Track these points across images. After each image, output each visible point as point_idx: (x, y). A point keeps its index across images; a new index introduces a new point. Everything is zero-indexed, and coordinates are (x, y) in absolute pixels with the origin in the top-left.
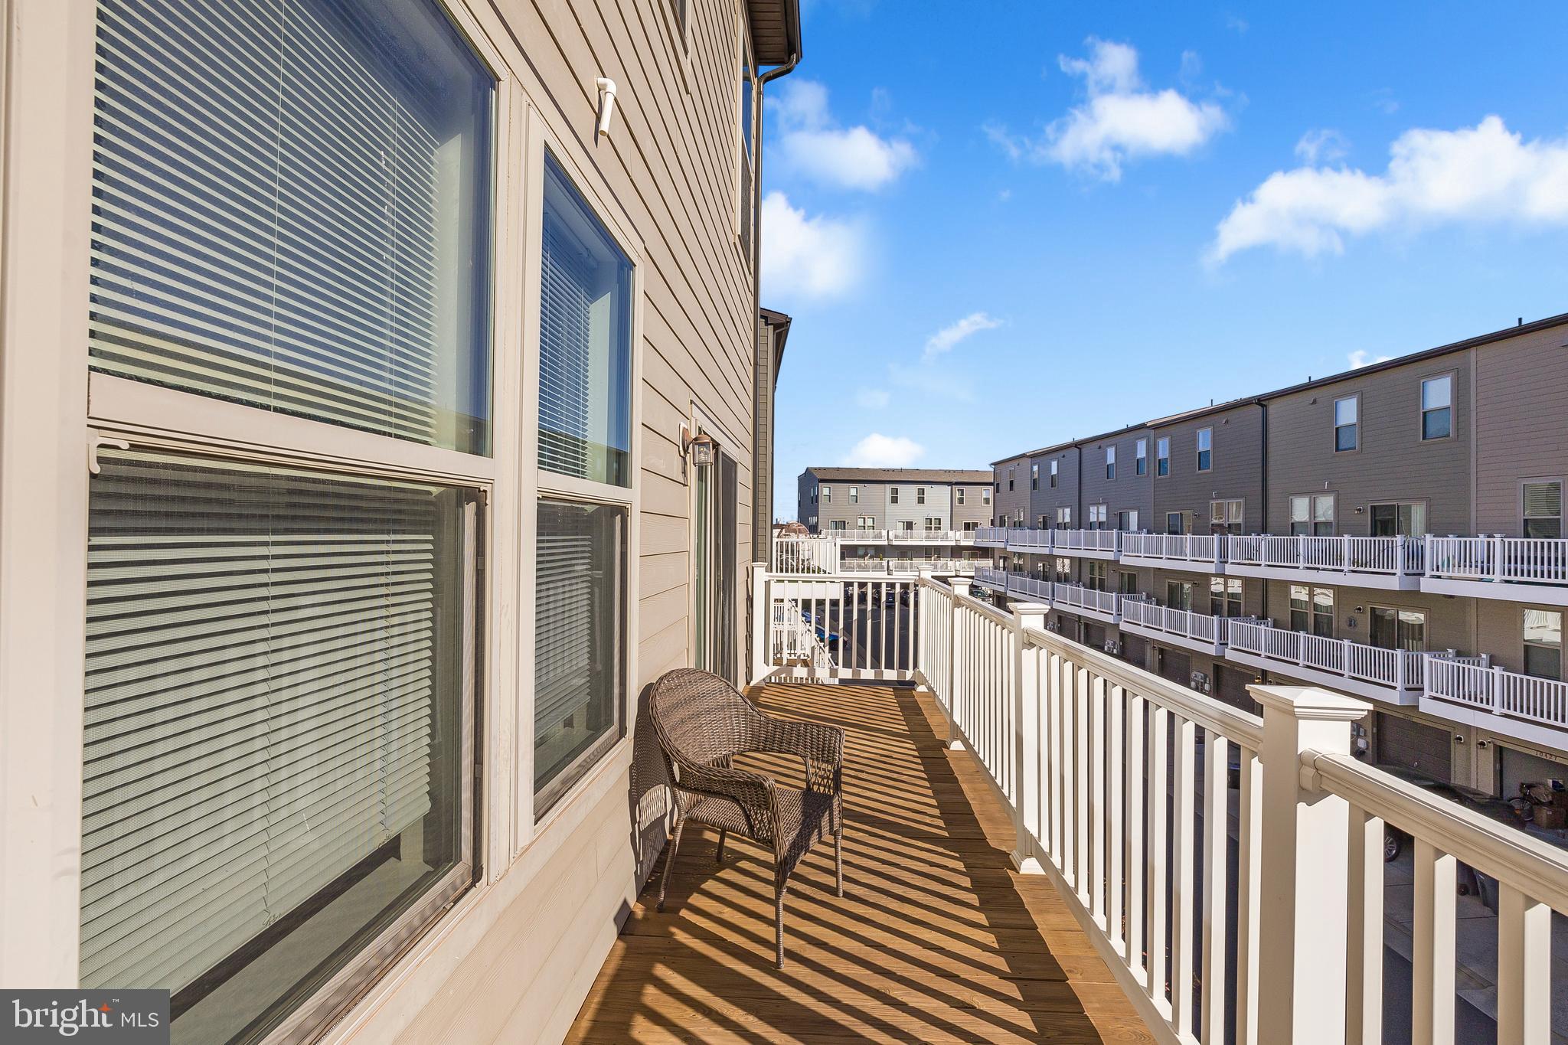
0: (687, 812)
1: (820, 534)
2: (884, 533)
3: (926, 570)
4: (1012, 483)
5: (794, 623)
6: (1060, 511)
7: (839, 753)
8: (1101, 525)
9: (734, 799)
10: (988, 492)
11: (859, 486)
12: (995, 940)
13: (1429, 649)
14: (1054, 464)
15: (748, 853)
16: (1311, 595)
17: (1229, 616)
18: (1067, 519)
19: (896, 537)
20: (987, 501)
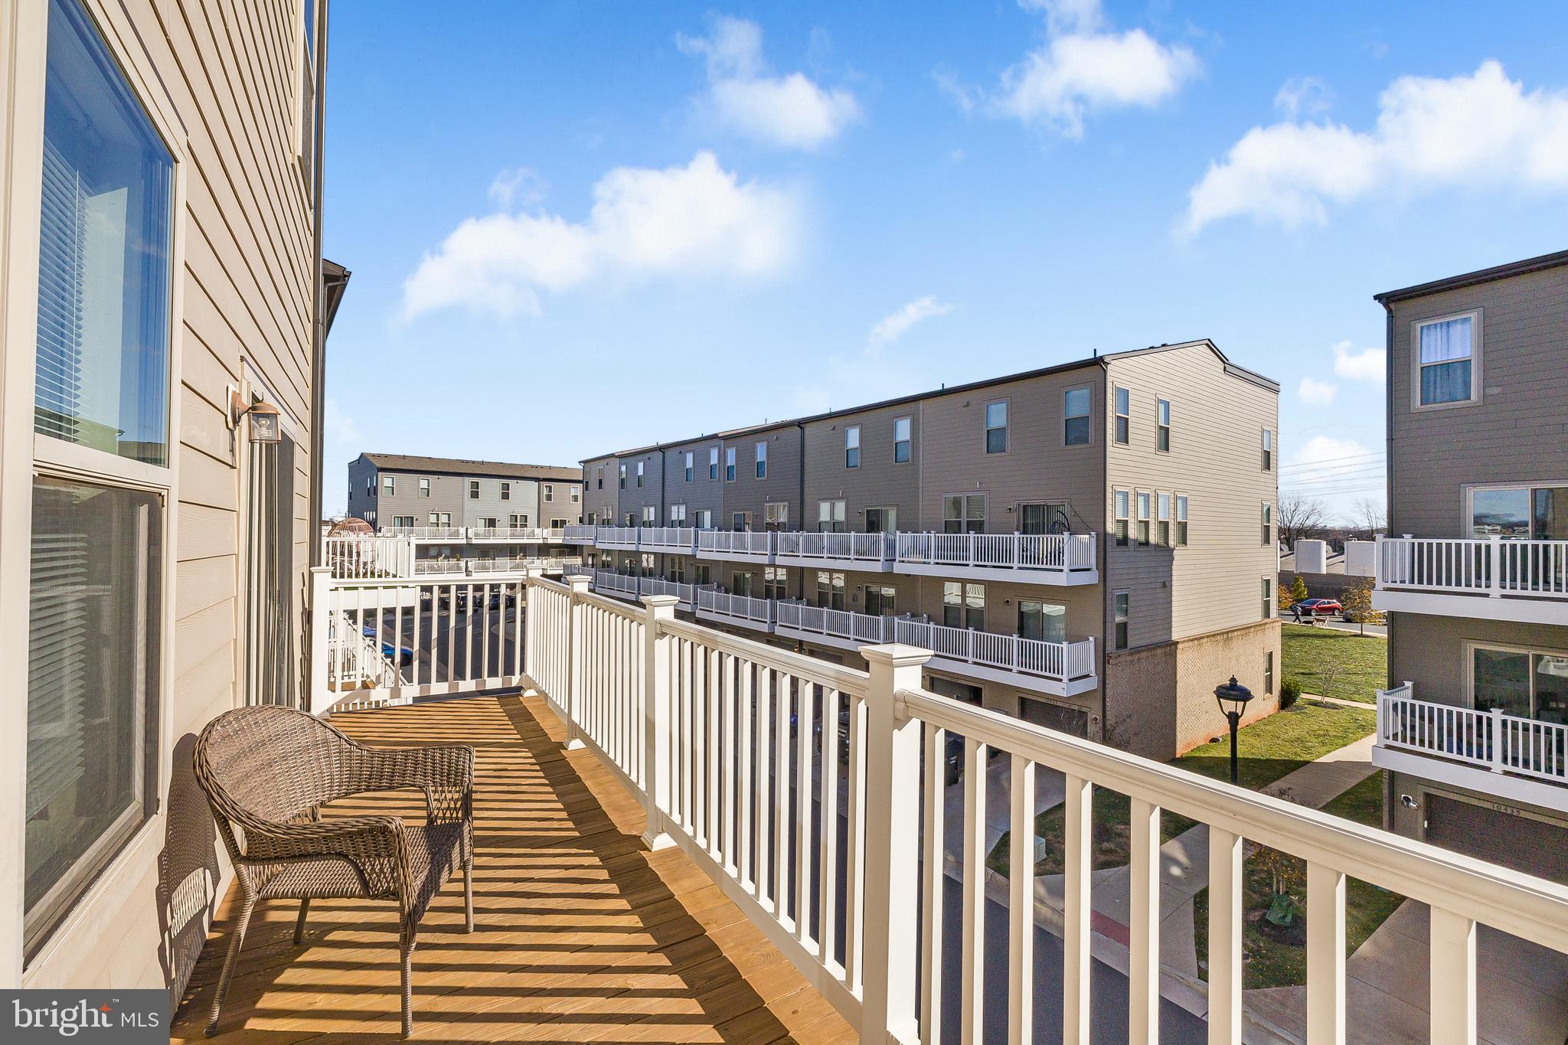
0: (259, 892)
1: (380, 531)
2: (462, 530)
3: (536, 567)
4: (600, 481)
5: (352, 638)
6: (646, 510)
7: (470, 774)
8: (681, 523)
9: (341, 856)
10: (577, 490)
11: (431, 477)
12: (639, 920)
13: (897, 615)
14: (641, 465)
15: (340, 921)
16: (831, 579)
17: (777, 599)
18: (652, 518)
19: (476, 535)
20: (576, 498)
